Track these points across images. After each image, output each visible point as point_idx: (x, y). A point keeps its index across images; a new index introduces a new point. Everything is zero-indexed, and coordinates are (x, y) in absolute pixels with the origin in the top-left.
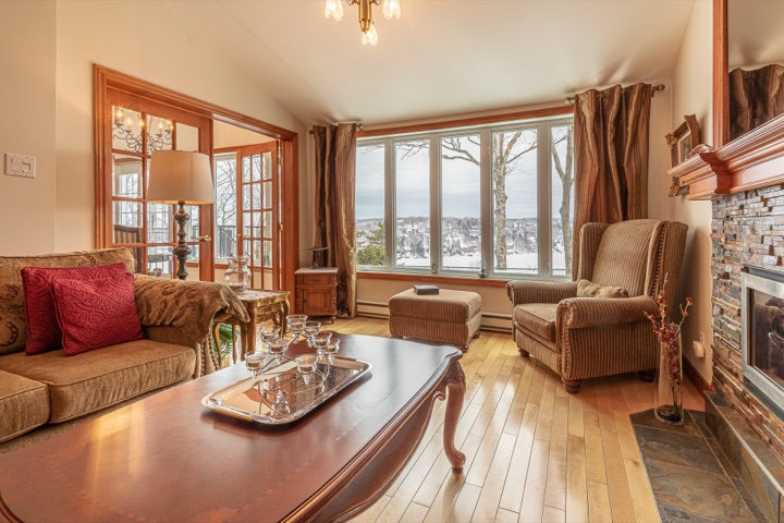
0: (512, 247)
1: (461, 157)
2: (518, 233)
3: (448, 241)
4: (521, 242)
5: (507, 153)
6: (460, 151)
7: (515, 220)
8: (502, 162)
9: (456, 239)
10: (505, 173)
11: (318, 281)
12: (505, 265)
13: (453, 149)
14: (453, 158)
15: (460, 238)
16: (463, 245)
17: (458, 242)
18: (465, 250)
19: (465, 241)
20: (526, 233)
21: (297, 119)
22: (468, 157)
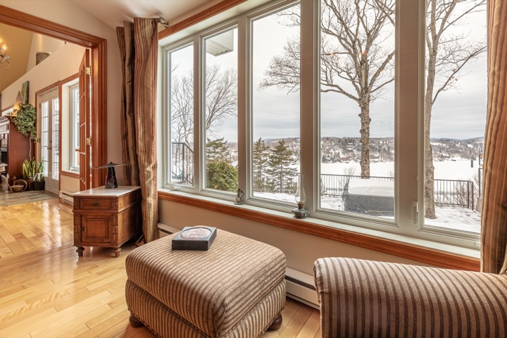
0: (378, 157)
1: (332, 90)
2: (383, 147)
3: (332, 153)
4: (385, 154)
5: (371, 84)
6: (332, 86)
7: (380, 139)
8: (366, 92)
9: (337, 151)
10: (369, 101)
11: (97, 204)
12: (369, 173)
13: (328, 85)
14: (326, 91)
15: (340, 151)
16: (342, 156)
17: (339, 153)
18: (343, 159)
19: (343, 153)
20: (389, 148)
21: (102, 23)
22: (338, 90)
